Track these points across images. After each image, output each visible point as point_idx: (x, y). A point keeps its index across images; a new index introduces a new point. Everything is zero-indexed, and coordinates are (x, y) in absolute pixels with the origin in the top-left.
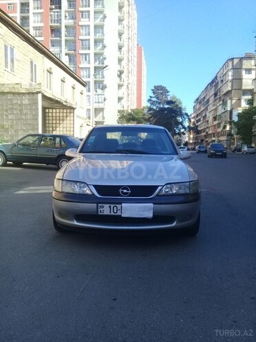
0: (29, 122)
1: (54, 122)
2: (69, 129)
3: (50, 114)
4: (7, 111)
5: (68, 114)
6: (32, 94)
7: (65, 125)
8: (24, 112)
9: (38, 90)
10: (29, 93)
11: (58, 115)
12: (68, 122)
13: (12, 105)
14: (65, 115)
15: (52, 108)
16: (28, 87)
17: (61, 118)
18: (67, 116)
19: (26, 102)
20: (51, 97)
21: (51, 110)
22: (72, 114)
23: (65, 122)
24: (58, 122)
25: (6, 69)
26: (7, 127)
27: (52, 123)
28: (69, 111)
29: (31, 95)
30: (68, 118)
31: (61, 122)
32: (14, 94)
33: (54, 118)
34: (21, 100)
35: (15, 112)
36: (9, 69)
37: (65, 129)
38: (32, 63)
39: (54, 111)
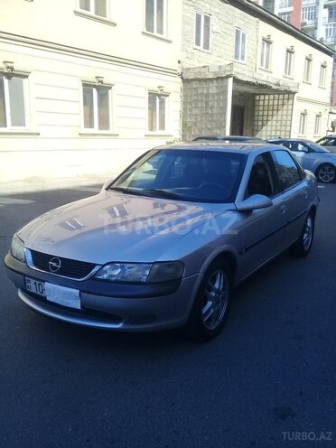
0: (215, 118)
1: (266, 113)
2: (284, 123)
3: (261, 103)
4: (191, 103)
5: (286, 101)
6: (221, 79)
7: (279, 118)
8: (210, 104)
9: (229, 73)
10: (217, 79)
11: (271, 102)
12: (285, 112)
13: (197, 95)
14: (281, 102)
15: (264, 94)
16: (216, 70)
17: (275, 107)
18: (283, 105)
19: (213, 90)
20: (250, 80)
21: (262, 97)
22: (290, 102)
23: (280, 112)
24: (270, 113)
25: (197, 47)
26: (190, 124)
27: (263, 115)
28: (286, 96)
29: (220, 81)
30: (285, 107)
31: (275, 112)
32: (200, 80)
33: (266, 108)
34: (208, 89)
35: (200, 105)
36: (201, 47)
37: (279, 124)
38: (238, 32)
39: (267, 97)
